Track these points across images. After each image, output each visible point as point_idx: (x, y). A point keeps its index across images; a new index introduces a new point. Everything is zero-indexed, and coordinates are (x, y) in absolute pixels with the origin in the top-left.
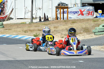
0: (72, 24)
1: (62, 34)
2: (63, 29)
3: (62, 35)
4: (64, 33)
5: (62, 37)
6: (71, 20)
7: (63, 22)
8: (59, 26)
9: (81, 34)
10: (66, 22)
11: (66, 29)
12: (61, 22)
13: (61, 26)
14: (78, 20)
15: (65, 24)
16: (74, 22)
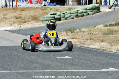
0: (21, 12)
1: (10, 21)
2: (12, 17)
3: (11, 23)
4: (13, 21)
5: (11, 24)
6: (20, 8)
7: (12, 10)
8: (8, 14)
9: (30, 22)
10: (15, 10)
11: (15, 17)
12: (10, 9)
13: (10, 13)
14: (26, 8)
15: (14, 12)
16: (23, 10)
